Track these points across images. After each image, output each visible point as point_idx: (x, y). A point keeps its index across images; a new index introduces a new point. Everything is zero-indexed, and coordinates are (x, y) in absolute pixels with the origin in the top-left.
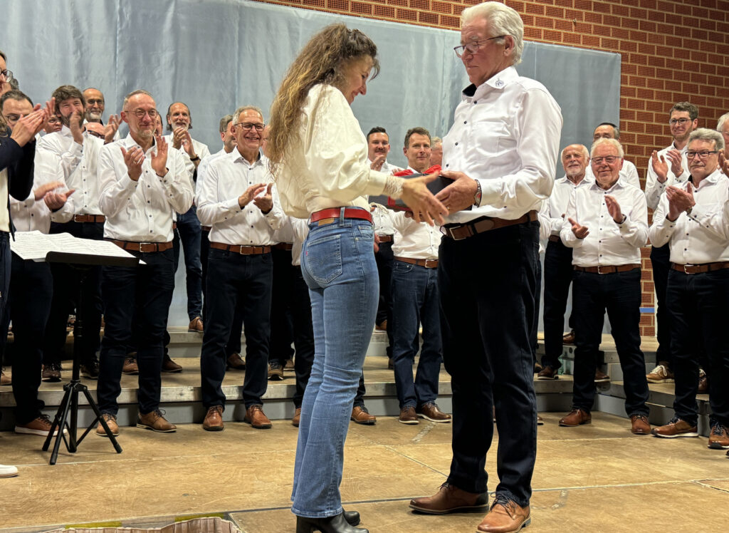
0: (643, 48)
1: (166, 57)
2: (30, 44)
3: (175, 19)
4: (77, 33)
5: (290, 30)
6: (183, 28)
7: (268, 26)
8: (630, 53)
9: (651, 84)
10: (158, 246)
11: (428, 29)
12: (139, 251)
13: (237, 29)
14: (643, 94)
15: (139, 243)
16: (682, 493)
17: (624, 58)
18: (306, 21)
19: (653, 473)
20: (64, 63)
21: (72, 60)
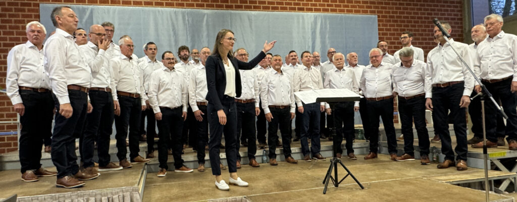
0: (386, 12)
1: (205, 34)
2: (158, 35)
3: (207, 21)
4: (174, 29)
5: (249, 19)
6: (210, 23)
7: (241, 19)
8: (381, 15)
9: (391, 26)
11: (301, 13)
13: (229, 21)
14: (387, 30)
16: (415, 182)
17: (379, 17)
18: (255, 16)
19: (403, 175)
20: (170, 40)
21: (173, 39)
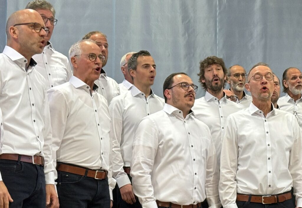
4: (186, 18)
10: (278, 198)
12: (262, 204)
15: (262, 196)
